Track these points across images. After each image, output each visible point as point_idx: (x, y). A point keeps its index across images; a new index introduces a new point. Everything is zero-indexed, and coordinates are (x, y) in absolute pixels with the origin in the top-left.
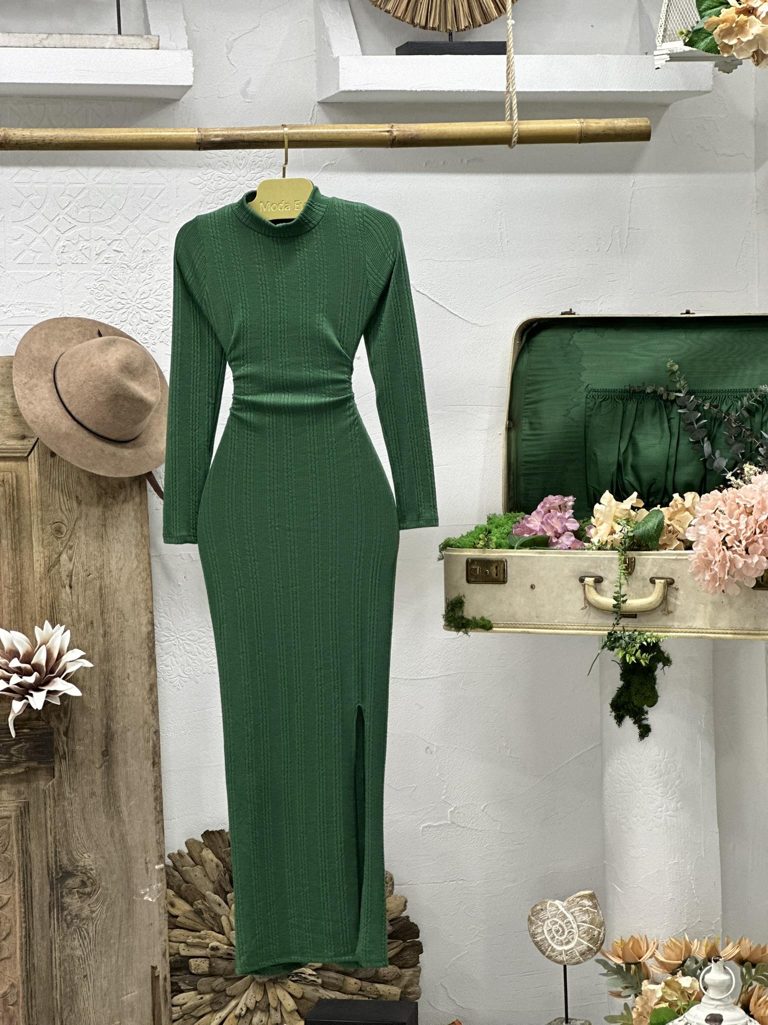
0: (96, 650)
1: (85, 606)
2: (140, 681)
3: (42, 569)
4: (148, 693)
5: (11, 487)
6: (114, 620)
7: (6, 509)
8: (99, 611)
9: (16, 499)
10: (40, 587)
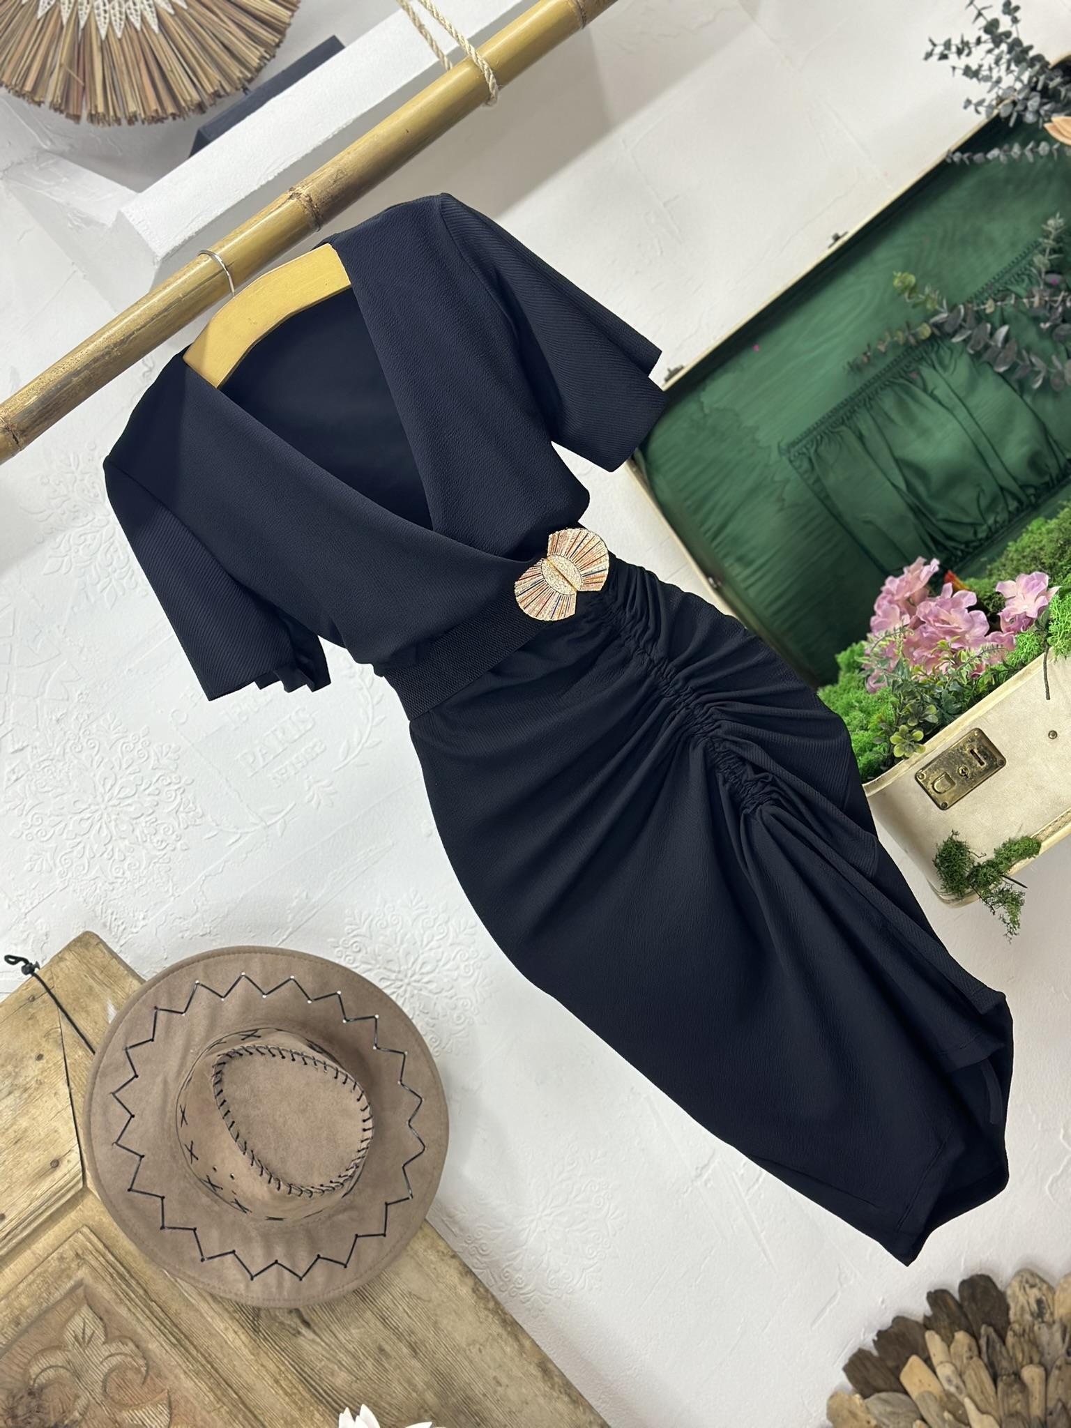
0: (420, 1385)
1: (352, 1335)
2: (520, 1374)
3: (243, 1337)
4: (545, 1381)
5: (97, 1255)
6: (410, 1317)
7: (117, 1294)
8: (378, 1323)
9: (118, 1265)
10: (262, 1365)
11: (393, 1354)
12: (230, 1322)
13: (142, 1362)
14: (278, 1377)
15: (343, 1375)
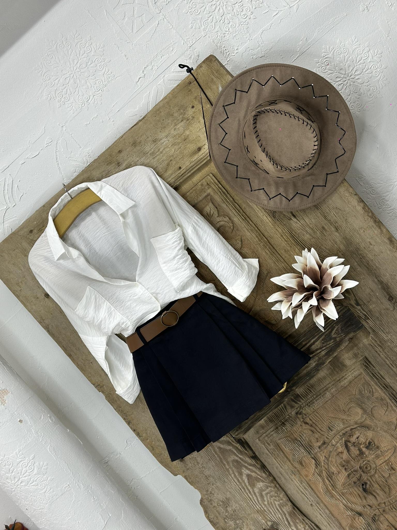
0: (338, 242)
1: (312, 221)
2: (380, 241)
3: (269, 219)
4: (390, 245)
5: (215, 184)
6: (336, 217)
7: (222, 199)
8: (323, 218)
9: (223, 189)
10: (276, 230)
11: (328, 230)
12: (264, 213)
13: (231, 225)
14: (282, 234)
15: (308, 236)
